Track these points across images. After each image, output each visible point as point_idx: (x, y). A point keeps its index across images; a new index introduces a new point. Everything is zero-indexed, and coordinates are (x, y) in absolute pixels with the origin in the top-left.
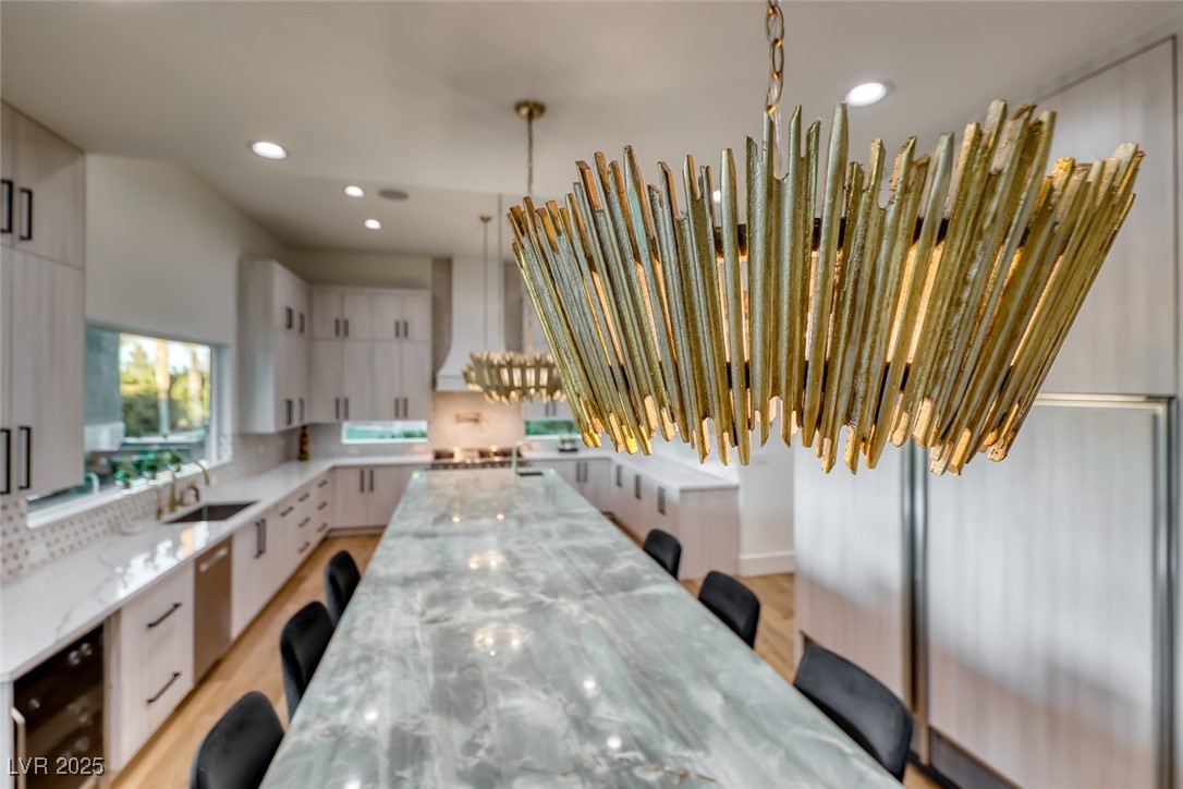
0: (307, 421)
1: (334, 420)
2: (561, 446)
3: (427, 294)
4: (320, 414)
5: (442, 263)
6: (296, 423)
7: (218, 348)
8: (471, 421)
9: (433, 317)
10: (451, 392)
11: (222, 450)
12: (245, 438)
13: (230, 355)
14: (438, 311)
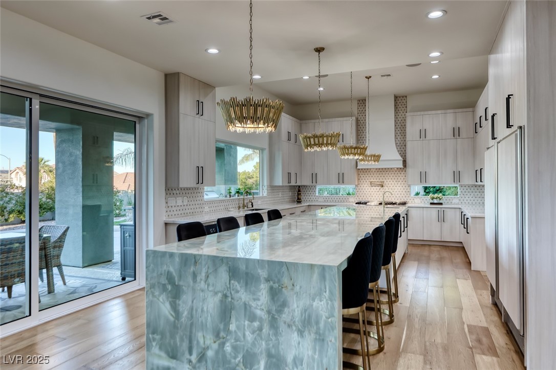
0: (298, 184)
1: (311, 184)
2: (432, 201)
3: (354, 118)
4: (305, 181)
5: (362, 102)
6: (293, 183)
7: (262, 150)
8: (378, 185)
9: (358, 130)
10: (367, 171)
11: (263, 192)
12: (273, 188)
13: (266, 153)
14: (360, 128)
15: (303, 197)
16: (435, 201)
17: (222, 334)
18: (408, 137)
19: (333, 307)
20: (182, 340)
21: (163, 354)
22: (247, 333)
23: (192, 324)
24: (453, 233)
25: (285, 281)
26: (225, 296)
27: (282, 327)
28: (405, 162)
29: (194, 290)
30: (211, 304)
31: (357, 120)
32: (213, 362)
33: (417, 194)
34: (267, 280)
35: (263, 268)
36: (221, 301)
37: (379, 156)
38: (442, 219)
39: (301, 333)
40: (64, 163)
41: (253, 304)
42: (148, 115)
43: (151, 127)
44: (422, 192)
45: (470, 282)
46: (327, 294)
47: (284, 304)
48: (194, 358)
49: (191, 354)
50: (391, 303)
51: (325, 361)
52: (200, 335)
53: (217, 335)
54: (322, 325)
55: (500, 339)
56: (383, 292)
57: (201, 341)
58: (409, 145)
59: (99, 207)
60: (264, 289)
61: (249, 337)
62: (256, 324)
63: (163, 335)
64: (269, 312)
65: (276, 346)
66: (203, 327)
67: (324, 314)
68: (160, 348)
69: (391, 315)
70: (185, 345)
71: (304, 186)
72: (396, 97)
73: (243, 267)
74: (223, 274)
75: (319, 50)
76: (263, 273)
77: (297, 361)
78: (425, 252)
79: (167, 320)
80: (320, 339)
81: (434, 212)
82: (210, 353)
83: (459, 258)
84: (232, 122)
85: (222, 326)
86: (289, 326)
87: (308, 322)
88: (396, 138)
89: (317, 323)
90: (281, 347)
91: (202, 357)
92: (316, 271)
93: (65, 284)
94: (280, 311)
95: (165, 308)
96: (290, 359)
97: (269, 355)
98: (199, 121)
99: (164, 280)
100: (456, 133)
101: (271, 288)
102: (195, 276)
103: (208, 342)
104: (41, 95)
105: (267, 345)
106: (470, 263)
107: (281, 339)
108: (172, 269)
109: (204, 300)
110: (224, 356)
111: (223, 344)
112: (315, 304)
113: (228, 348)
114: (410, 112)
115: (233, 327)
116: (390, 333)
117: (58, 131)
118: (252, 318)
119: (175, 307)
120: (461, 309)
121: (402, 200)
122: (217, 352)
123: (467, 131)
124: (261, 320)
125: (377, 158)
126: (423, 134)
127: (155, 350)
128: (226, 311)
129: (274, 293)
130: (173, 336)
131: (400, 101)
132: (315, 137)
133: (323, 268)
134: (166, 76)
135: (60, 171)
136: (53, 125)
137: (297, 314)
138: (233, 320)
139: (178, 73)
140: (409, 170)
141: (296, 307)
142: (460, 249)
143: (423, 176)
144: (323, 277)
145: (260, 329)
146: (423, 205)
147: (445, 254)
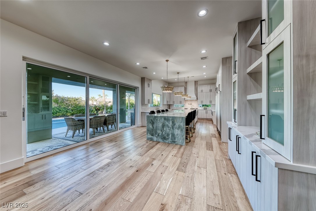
1: (173, 104)
5: (186, 83)
6: (168, 104)
7: (161, 95)
8: (190, 104)
9: (185, 90)
10: (187, 100)
11: (161, 106)
12: (163, 105)
13: (162, 96)
14: (186, 89)
15: (170, 107)
16: (205, 108)
17: (163, 131)
18: (198, 92)
19: (184, 124)
20: (154, 132)
21: (150, 135)
22: (168, 130)
23: (156, 129)
24: (209, 116)
25: (175, 120)
26: (163, 123)
27: (175, 129)
28: (197, 98)
29: (157, 122)
30: (160, 125)
31: (185, 87)
32: (161, 136)
33: (200, 107)
34: (172, 120)
35: (171, 118)
36: (162, 124)
37: (191, 97)
38: (207, 113)
39: (178, 129)
40: (115, 98)
41: (169, 125)
42: (138, 87)
43: (139, 90)
44: (202, 106)
45: (213, 127)
46: (183, 122)
47: (175, 124)
48: (157, 136)
49: (156, 135)
50: (194, 130)
51: (182, 134)
52: (158, 131)
53: (162, 131)
54: (182, 128)
55: (217, 135)
56: (193, 128)
57: (158, 132)
58: (198, 94)
59: (123, 109)
60: (171, 122)
61: (168, 131)
62: (169, 128)
63: (150, 131)
64: (172, 126)
65: (173, 132)
66: (159, 129)
67: (182, 126)
68: (150, 134)
69: (194, 131)
70: (155, 133)
71: (171, 104)
72: (195, 81)
73: (167, 118)
74: (163, 119)
75: (178, 73)
76: (171, 119)
77: (177, 135)
78: (202, 121)
79: (151, 129)
80: (182, 130)
81: (205, 111)
82: (160, 134)
83: (211, 122)
84: (164, 90)
85: (162, 129)
86: (176, 128)
87: (179, 127)
88: (195, 92)
89: (181, 127)
90: (174, 132)
91: (158, 135)
92: (181, 118)
93: (112, 128)
94: (174, 126)
95: (151, 126)
96: (176, 134)
97: (172, 134)
98: (149, 88)
99: (150, 121)
100: (211, 91)
101: (172, 121)
102: (157, 120)
103: (160, 132)
104: (119, 84)
105: (172, 132)
106: (213, 123)
107: (174, 131)
108: (152, 119)
109: (159, 124)
110: (163, 135)
111: (163, 132)
112: (181, 124)
113: (164, 133)
114: (199, 85)
115: (165, 129)
116: (194, 135)
117: (113, 90)
118: (169, 127)
119: (153, 126)
120: (210, 131)
121: (197, 108)
122: (161, 134)
123: (213, 90)
124: (170, 127)
125: (190, 97)
126: (202, 91)
127: (149, 134)
128: (163, 126)
129: (173, 122)
130: (152, 131)
131: (196, 82)
132: (177, 93)
133: (182, 117)
134: (142, 78)
135: (114, 100)
136: (112, 89)
137: (177, 126)
138: (165, 128)
139: (145, 78)
140: (198, 100)
141: (177, 125)
142: (211, 120)
143: (202, 102)
144: (182, 119)
145: (170, 129)
146: (202, 109)
147: (207, 121)
